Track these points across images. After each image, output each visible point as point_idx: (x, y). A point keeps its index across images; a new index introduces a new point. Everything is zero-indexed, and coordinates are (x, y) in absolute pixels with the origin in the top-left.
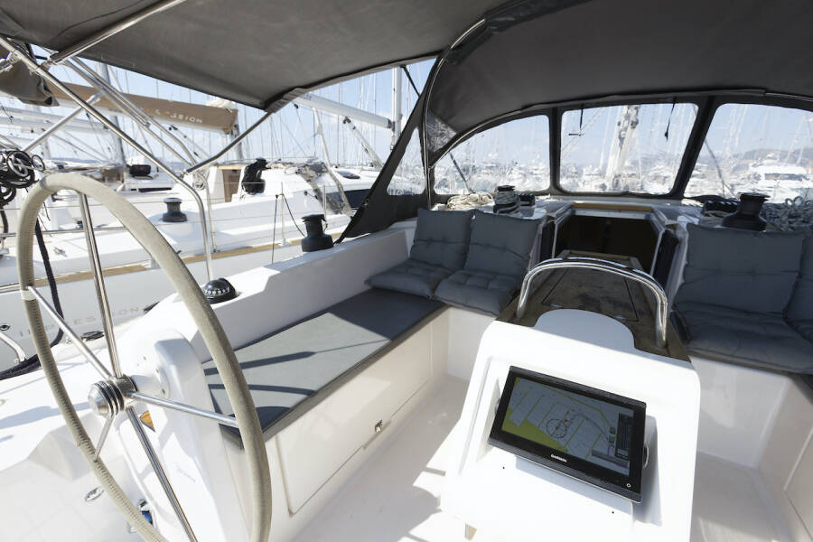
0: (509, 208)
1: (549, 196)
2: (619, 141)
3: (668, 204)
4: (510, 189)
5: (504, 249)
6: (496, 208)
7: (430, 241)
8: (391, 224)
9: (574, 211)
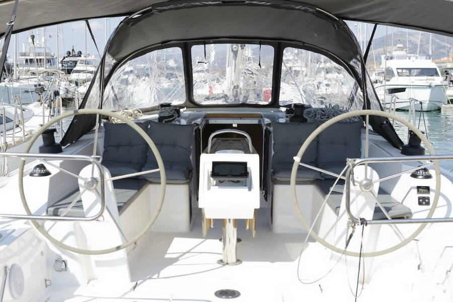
0: (171, 119)
1: (185, 109)
2: (232, 54)
3: (272, 111)
4: (169, 105)
5: (174, 145)
6: (161, 119)
7: (118, 146)
8: (81, 136)
9: (207, 121)
